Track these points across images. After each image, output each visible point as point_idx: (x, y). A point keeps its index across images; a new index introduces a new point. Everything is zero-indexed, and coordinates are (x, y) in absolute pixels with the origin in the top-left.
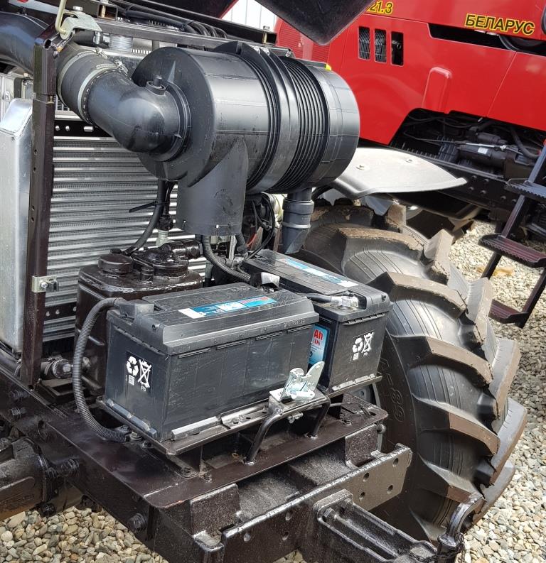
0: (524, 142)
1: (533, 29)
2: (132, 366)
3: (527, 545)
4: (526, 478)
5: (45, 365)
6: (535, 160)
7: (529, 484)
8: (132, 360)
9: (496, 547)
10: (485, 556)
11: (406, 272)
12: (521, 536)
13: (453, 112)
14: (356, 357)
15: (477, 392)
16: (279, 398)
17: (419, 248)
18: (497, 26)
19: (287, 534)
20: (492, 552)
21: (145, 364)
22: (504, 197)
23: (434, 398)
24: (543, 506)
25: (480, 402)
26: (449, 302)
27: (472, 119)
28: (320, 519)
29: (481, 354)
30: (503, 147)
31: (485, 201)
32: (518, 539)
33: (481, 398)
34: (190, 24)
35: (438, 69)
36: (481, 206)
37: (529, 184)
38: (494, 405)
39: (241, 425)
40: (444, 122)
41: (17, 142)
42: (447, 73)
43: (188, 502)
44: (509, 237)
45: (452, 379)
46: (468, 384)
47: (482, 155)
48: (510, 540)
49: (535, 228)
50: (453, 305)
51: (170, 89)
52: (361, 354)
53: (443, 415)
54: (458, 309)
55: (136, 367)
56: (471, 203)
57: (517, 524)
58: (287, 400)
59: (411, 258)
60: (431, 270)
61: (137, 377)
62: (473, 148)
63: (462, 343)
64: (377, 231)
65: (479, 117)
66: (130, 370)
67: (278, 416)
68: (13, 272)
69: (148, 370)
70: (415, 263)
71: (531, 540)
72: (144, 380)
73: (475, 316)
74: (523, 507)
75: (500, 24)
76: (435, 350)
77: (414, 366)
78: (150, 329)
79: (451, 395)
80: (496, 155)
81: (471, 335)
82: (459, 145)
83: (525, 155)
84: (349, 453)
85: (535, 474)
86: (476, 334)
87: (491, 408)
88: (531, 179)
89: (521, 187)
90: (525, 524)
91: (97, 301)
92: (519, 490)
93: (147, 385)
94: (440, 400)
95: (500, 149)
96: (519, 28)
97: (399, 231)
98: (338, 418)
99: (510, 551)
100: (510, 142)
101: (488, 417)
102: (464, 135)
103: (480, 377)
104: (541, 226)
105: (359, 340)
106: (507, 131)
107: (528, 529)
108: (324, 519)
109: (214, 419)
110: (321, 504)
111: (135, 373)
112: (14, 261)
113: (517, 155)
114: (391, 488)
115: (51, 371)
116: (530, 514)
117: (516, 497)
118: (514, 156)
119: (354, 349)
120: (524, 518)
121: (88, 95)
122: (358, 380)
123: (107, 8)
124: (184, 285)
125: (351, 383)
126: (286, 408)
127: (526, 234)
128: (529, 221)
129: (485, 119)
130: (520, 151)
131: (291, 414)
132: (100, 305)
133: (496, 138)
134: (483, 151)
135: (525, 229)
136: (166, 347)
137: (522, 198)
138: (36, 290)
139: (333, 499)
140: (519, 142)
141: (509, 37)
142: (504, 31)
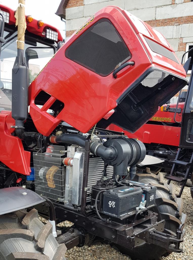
0: (172, 149)
1: (171, 120)
2: (110, 203)
3: (190, 254)
4: (187, 239)
5: (87, 207)
6: (176, 154)
7: (188, 241)
8: (110, 202)
9: (183, 255)
10: (180, 258)
11: (154, 183)
12: (189, 253)
13: (151, 143)
14: (151, 200)
15: (175, 211)
16: (138, 209)
17: (156, 177)
18: (161, 120)
19: (144, 236)
20: (182, 257)
21: (113, 202)
22: (168, 165)
23: (165, 213)
24: (192, 245)
25: (176, 213)
26: (165, 189)
27: (157, 144)
28: (150, 233)
29: (175, 201)
30: (167, 151)
31: (164, 166)
32: (188, 253)
33: (176, 212)
34: (106, 132)
35: (146, 132)
36: (162, 168)
37: (175, 160)
38: (179, 213)
39: (132, 214)
40: (149, 146)
41: (79, 160)
42: (149, 133)
43: (125, 230)
44: (172, 175)
45: (168, 208)
46: (173, 209)
47: (161, 154)
48: (186, 253)
49: (178, 172)
50: (166, 190)
51: (113, 147)
52: (152, 200)
53: (168, 216)
54: (168, 191)
55: (111, 203)
56: (159, 167)
57: (187, 250)
58: (140, 209)
59: (154, 180)
60: (160, 182)
61: (111, 205)
62: (158, 152)
63: (170, 199)
64: (145, 174)
65: (159, 144)
66: (110, 204)
67: (139, 212)
68: (77, 188)
69: (114, 203)
70: (155, 181)
71: (191, 253)
72: (113, 206)
73: (172, 192)
74: (188, 246)
75: (162, 119)
76: (164, 200)
77: (159, 205)
78: (115, 194)
79: (169, 211)
80: (165, 153)
81: (172, 197)
82: (154, 152)
83: (173, 153)
84: (152, 222)
85: (189, 238)
86: (173, 196)
87: (178, 214)
88: (176, 159)
89: (173, 161)
90: (189, 250)
91: (98, 192)
92: (186, 242)
93: (114, 206)
94: (166, 213)
95: (166, 152)
96: (167, 120)
97: (150, 174)
98: (148, 215)
99: (186, 256)
100: (168, 150)
101: (178, 216)
102: (155, 149)
103: (175, 207)
104: (180, 172)
105: (151, 196)
106: (167, 147)
107: (190, 251)
109: (126, 214)
110: (150, 230)
111: (111, 204)
112: (77, 185)
113: (171, 153)
114: (162, 229)
115: (88, 208)
116: (190, 247)
117: (185, 244)
118: (170, 154)
119: (150, 199)
120: (188, 248)
121: (97, 150)
122: (151, 206)
123: (97, 132)
124: (114, 187)
125: (150, 206)
126: (140, 210)
127: (176, 174)
128: (176, 171)
129: (161, 144)
130: (171, 152)
131: (141, 212)
132: (99, 193)
133: (164, 149)
134: (161, 153)
135: (175, 173)
136: (119, 197)
137: (174, 165)
138: (85, 190)
139: (152, 229)
140: (170, 149)
141: (164, 122)
142: (163, 121)
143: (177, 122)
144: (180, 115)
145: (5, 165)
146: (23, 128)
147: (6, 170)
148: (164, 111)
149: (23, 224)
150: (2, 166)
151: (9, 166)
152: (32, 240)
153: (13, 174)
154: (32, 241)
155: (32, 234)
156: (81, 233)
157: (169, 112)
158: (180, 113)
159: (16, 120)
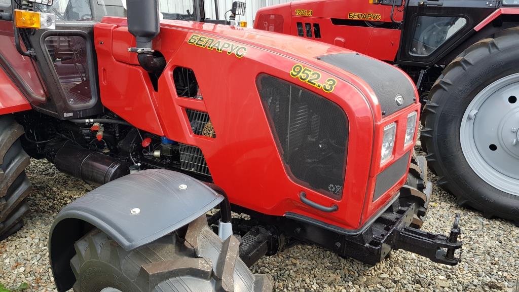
1: (380, 17)
15: (416, 179)
18: (363, 17)
25: (417, 183)
29: (416, 163)
33: (418, 181)
35: (338, 39)
38: (423, 182)
42: (343, 40)
46: (413, 176)
53: (409, 190)
75: (365, 16)
79: (408, 182)
84: (394, 209)
87: (421, 184)
96: (374, 17)
101: (421, 188)
108: (402, 233)
110: (399, 227)
139: (401, 225)
141: (370, 22)
142: (367, 19)
143: (395, 21)
144: (399, 9)
145: (116, 115)
146: (152, 51)
147: (120, 125)
148: (375, 4)
149: (189, 247)
150: (111, 116)
151: (124, 117)
152: (209, 277)
153: (132, 130)
154: (210, 279)
155: (208, 266)
156: (270, 234)
157: (382, 4)
158: (399, 6)
159: (138, 37)
